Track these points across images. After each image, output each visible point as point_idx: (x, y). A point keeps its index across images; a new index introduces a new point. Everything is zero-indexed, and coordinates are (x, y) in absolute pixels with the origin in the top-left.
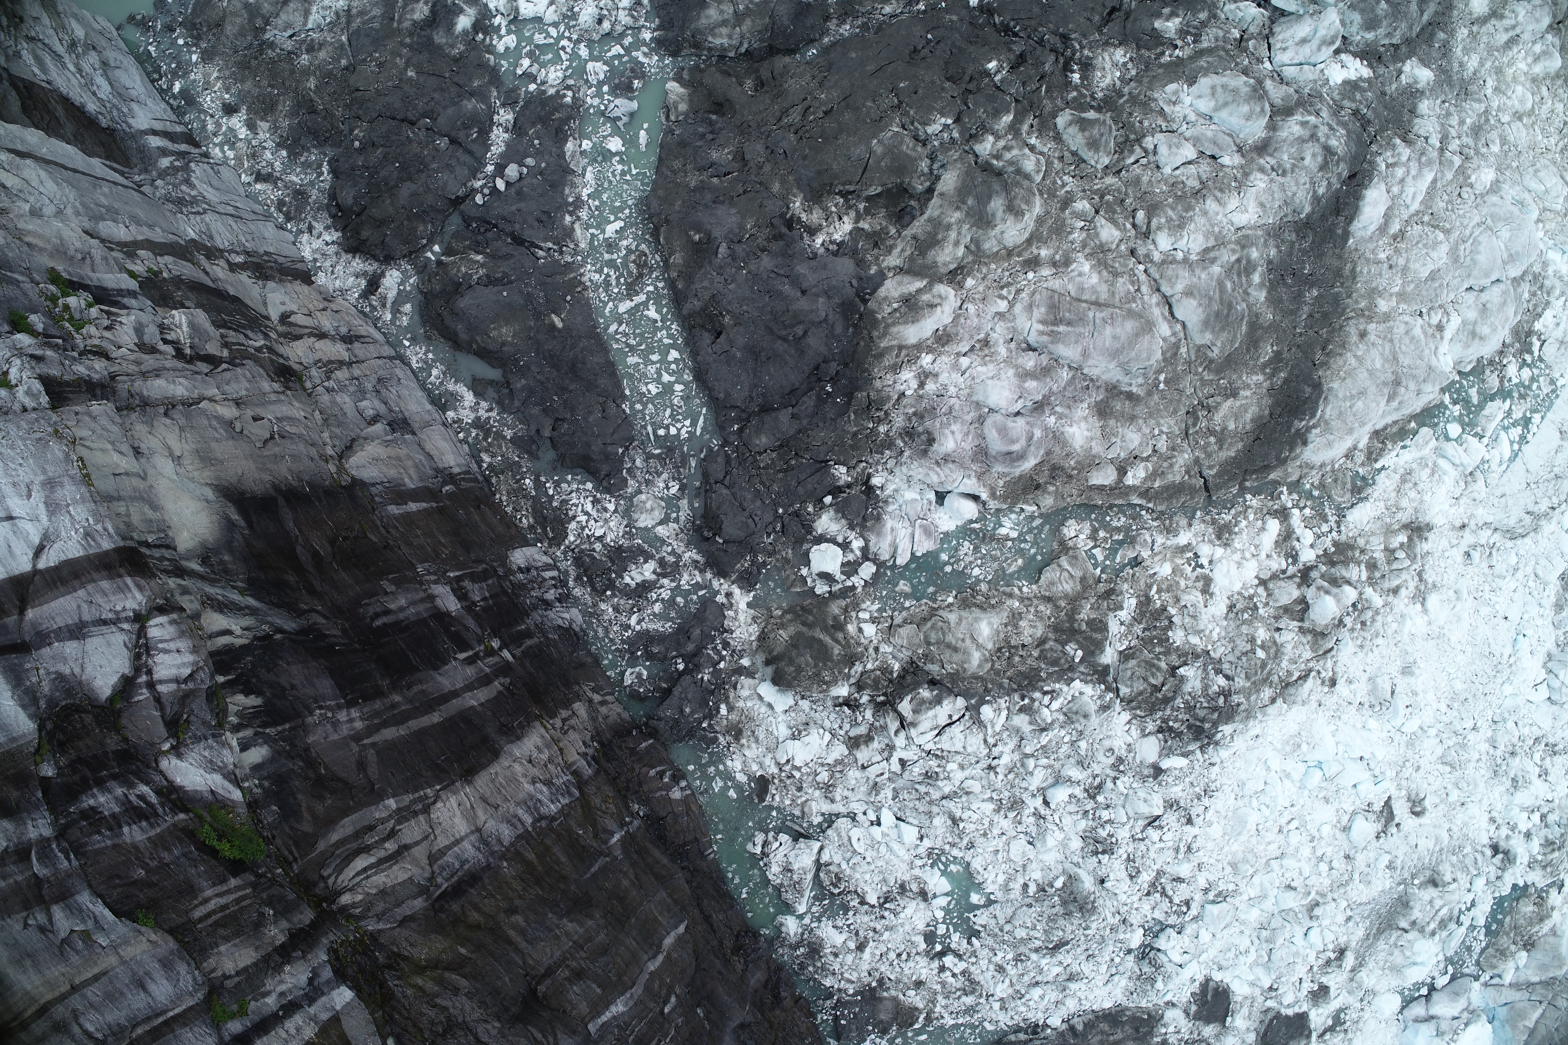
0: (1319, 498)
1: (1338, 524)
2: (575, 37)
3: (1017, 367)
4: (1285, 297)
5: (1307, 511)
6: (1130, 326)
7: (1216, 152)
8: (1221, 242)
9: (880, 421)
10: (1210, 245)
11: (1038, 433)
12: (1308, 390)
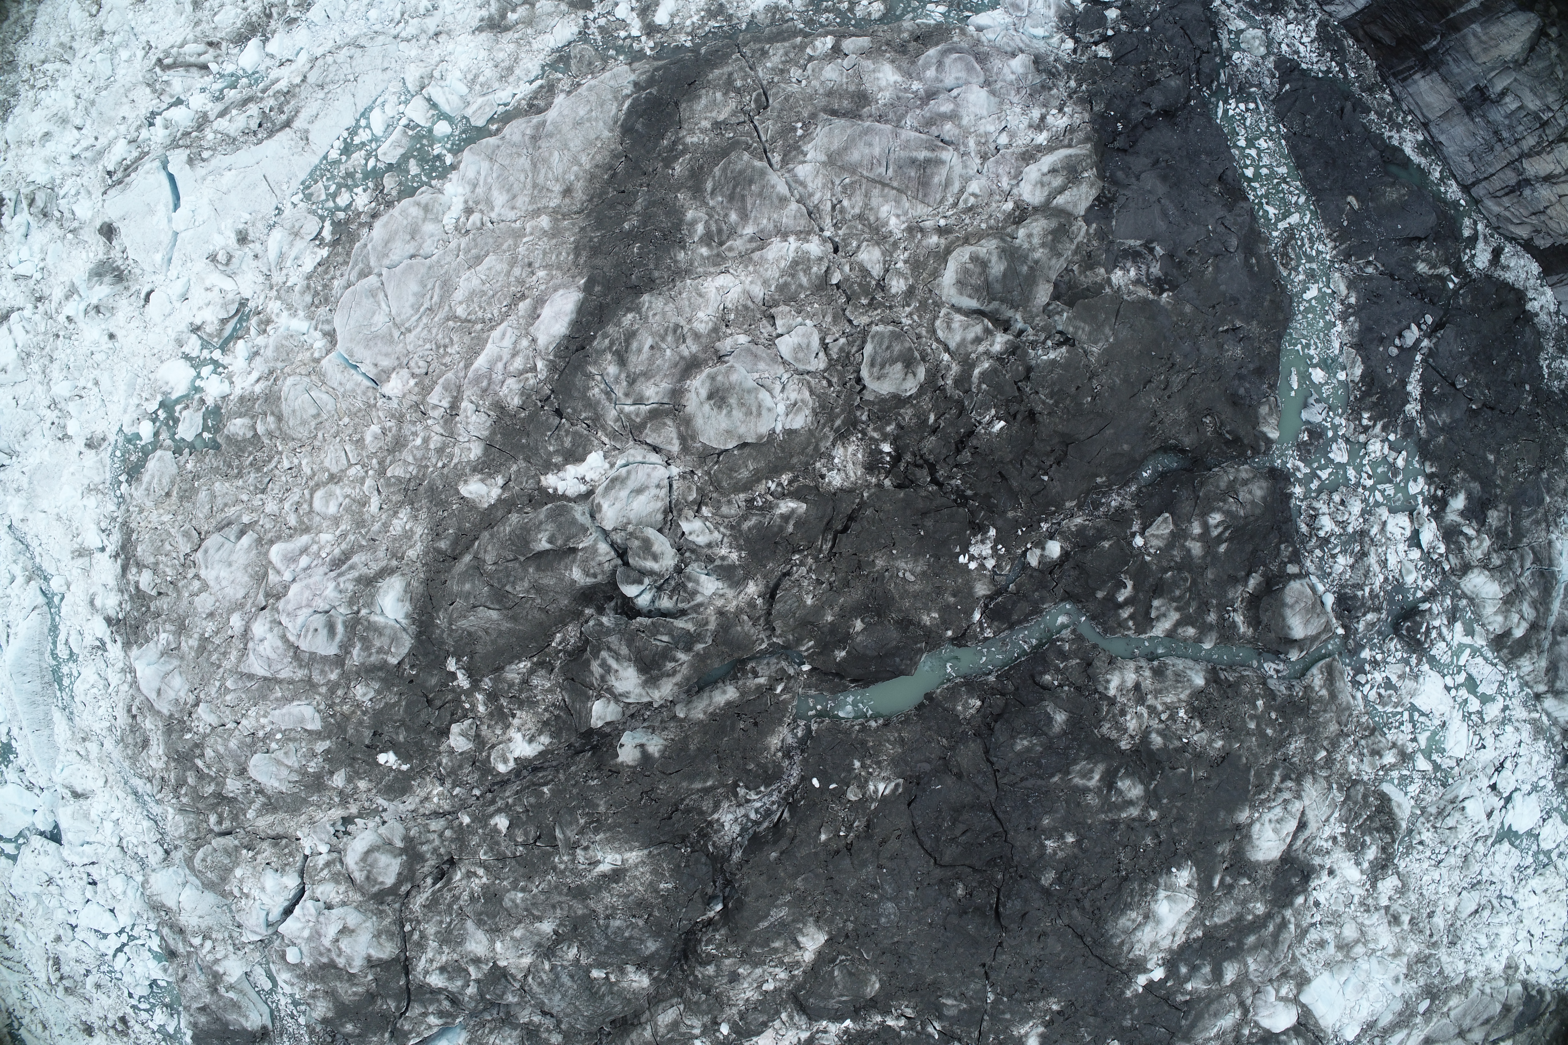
0: (608, 49)
1: (586, 26)
2: (1360, 490)
3: (959, 126)
4: (662, 218)
5: (623, 34)
6: (855, 156)
7: (753, 347)
8: (745, 258)
9: (1075, 92)
10: (758, 253)
11: (931, 73)
12: (639, 126)
